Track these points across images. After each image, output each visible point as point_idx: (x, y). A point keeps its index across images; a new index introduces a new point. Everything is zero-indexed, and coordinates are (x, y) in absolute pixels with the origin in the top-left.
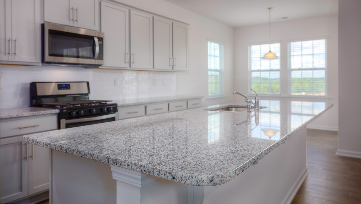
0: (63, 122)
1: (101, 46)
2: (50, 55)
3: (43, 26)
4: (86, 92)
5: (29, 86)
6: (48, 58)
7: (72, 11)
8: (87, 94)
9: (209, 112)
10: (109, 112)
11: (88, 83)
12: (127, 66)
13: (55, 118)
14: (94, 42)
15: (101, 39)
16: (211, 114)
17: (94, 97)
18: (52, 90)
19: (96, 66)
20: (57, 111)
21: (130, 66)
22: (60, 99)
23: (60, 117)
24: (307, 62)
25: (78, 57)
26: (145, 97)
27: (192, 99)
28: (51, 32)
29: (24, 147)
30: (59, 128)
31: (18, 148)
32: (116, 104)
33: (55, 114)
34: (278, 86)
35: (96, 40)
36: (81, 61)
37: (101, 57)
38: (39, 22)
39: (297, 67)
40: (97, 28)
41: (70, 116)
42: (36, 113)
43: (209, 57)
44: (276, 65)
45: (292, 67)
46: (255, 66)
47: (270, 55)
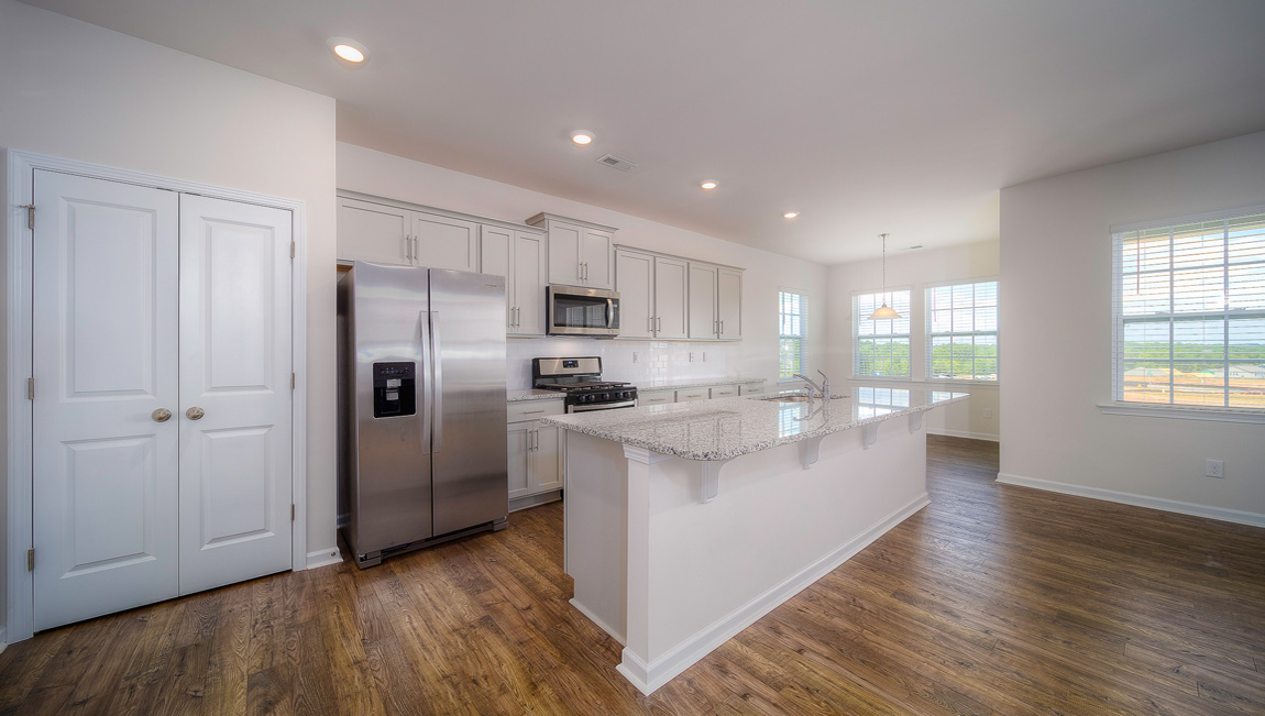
0: (571, 407)
1: (617, 310)
2: (555, 325)
3: (548, 288)
4: (598, 371)
5: (531, 363)
6: (553, 329)
7: (582, 267)
8: (599, 374)
9: (781, 404)
10: (625, 398)
11: (599, 359)
12: (651, 334)
13: (562, 403)
14: (607, 305)
15: (616, 301)
16: (784, 408)
17: (606, 377)
18: (555, 368)
19: (611, 337)
20: (565, 395)
21: (655, 335)
22: (559, 379)
23: (568, 402)
24: (963, 323)
25: (585, 326)
26: (679, 379)
27: (748, 383)
28: (557, 296)
29: (529, 435)
30: (566, 412)
31: (523, 436)
32: (636, 388)
33: (562, 398)
34: (905, 362)
35: (610, 302)
36: (589, 331)
37: (617, 325)
38: (544, 285)
39: (943, 331)
40: (611, 287)
41: (579, 403)
42: (542, 396)
43: (781, 316)
44: (904, 327)
45: (934, 330)
46: (865, 329)
47: (885, 312)
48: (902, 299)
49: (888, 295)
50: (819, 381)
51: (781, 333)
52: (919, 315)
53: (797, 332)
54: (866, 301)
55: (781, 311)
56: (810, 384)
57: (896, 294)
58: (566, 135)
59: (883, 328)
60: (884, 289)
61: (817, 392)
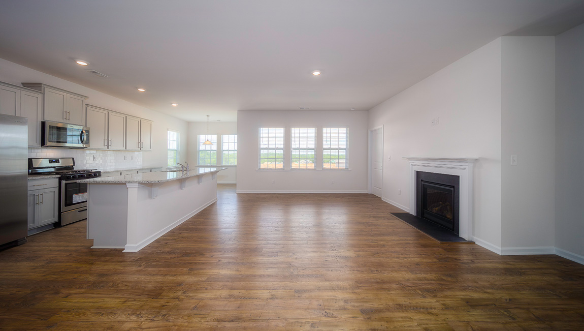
1: (88, 136)
2: (50, 141)
3: (43, 124)
4: (72, 165)
5: (27, 161)
6: (48, 143)
7: (66, 113)
11: (73, 159)
12: (106, 147)
13: (57, 180)
15: (88, 131)
18: (44, 163)
19: (84, 148)
20: (59, 176)
21: (108, 148)
23: (60, 179)
27: (155, 168)
28: (50, 127)
29: (36, 197)
31: (32, 197)
32: (100, 172)
33: (57, 178)
34: (215, 160)
35: (83, 131)
37: (88, 142)
38: (40, 120)
39: (226, 149)
43: (168, 141)
44: (215, 147)
45: (224, 149)
46: (202, 148)
47: (208, 142)
48: (214, 137)
49: (209, 136)
50: (185, 165)
51: (168, 148)
52: (219, 143)
53: (175, 148)
54: (202, 138)
55: (168, 139)
56: (183, 166)
57: (213, 136)
58: (74, 60)
59: (208, 148)
60: (208, 133)
61: (185, 169)
